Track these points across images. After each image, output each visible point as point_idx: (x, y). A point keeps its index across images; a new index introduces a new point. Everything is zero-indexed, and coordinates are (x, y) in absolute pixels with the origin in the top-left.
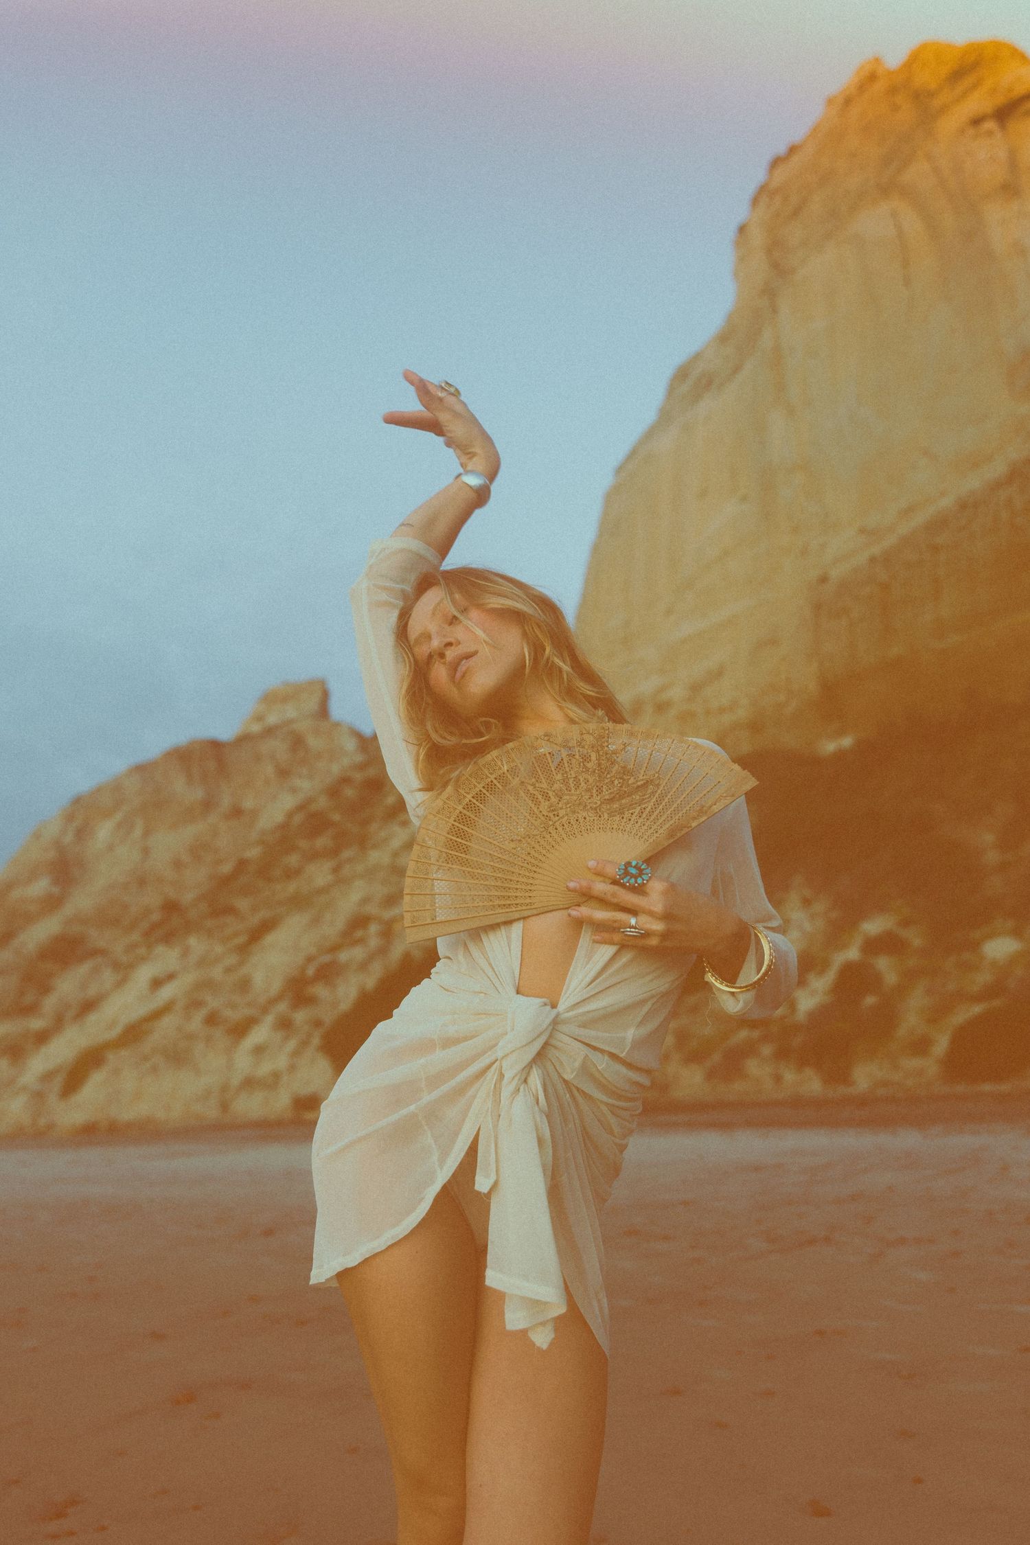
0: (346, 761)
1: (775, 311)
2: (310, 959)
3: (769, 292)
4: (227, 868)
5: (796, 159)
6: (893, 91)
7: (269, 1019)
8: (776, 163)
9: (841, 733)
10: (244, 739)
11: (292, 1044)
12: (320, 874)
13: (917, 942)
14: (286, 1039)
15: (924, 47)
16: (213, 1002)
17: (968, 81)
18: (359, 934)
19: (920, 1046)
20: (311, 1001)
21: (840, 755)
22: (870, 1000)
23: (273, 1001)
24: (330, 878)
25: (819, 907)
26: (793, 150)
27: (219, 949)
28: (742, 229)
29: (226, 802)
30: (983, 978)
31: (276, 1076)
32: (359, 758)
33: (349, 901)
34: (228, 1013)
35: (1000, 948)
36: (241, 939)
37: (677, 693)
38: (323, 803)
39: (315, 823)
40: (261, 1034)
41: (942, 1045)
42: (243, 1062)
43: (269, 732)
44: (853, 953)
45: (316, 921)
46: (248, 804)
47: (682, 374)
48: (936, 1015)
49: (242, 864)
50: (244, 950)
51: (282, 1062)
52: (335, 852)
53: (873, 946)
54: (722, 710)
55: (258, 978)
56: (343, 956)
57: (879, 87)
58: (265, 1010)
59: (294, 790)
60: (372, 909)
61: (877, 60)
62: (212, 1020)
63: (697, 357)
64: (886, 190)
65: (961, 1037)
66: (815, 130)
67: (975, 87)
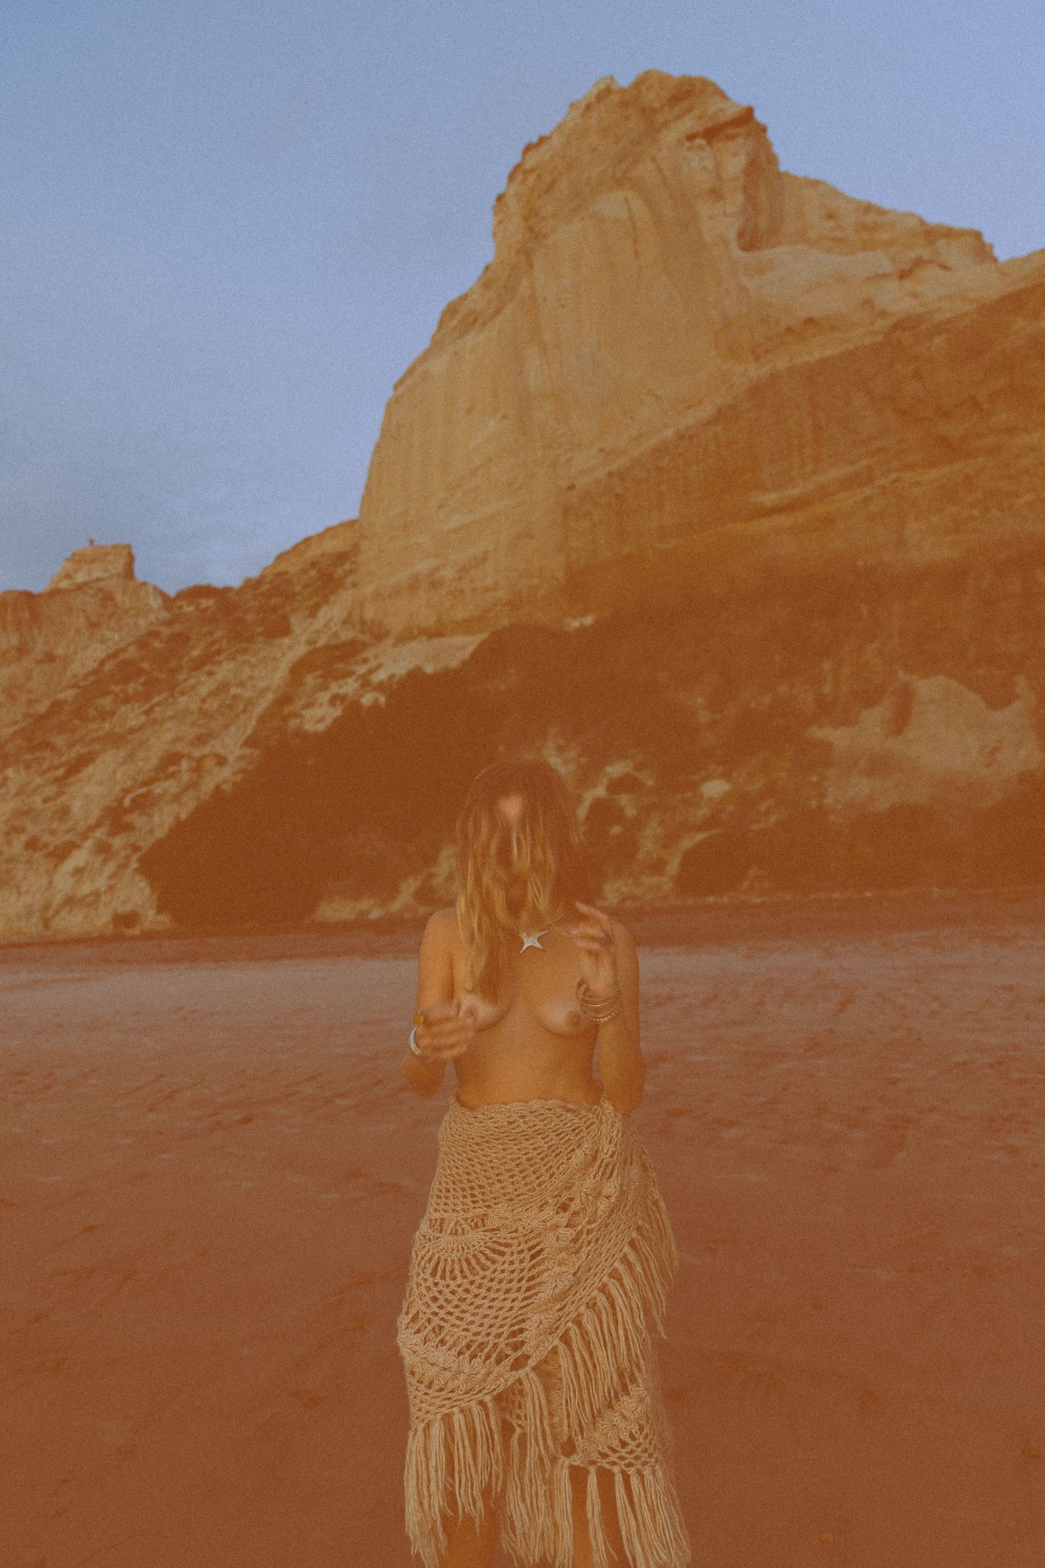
0: (152, 617)
1: (531, 266)
2: (126, 791)
3: (526, 252)
4: (42, 708)
5: (544, 148)
6: (624, 104)
7: (89, 844)
8: (529, 148)
9: (584, 613)
10: (55, 593)
11: (111, 867)
12: (133, 716)
13: (650, 783)
14: (105, 861)
15: (647, 73)
16: (33, 829)
17: (683, 105)
18: (172, 769)
19: (657, 867)
20: (129, 828)
21: (584, 630)
22: (616, 830)
23: (91, 828)
24: (143, 718)
25: (572, 753)
26: (542, 140)
27: (38, 780)
28: (500, 198)
29: (39, 647)
30: (703, 812)
31: (96, 894)
32: (165, 615)
33: (160, 742)
34: (46, 838)
35: (715, 788)
36: (61, 772)
37: (448, 573)
38: (132, 653)
39: (128, 671)
40: (79, 858)
41: (674, 866)
42: (63, 881)
43: (80, 587)
44: (600, 791)
45: (131, 757)
46: (60, 651)
47: (451, 310)
48: (669, 841)
49: (57, 706)
50: (61, 781)
51: (101, 883)
52: (147, 696)
53: (617, 786)
54: (487, 589)
55: (77, 806)
56: (158, 789)
57: (615, 98)
58: (84, 836)
59: (102, 641)
60: (180, 747)
61: (611, 78)
62: (32, 844)
63: (464, 297)
64: (619, 183)
65: (689, 859)
66: (560, 127)
67: (689, 110)
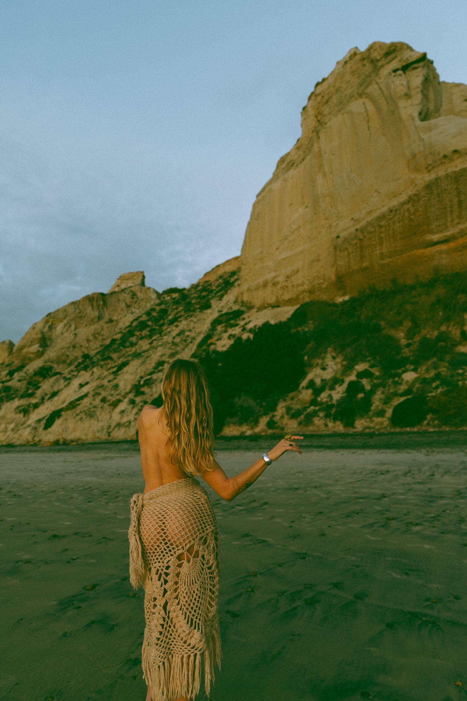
0: (152, 302)
1: (319, 138)
2: (142, 378)
3: (316, 132)
4: (108, 342)
5: (325, 83)
6: (363, 59)
7: (126, 400)
8: (318, 84)
9: (344, 294)
10: (113, 293)
11: (135, 410)
12: (144, 345)
13: (377, 374)
14: (133, 408)
15: (374, 43)
16: (104, 394)
17: (392, 56)
18: (160, 368)
19: (381, 413)
20: (143, 393)
21: (345, 302)
22: (361, 395)
23: (127, 394)
24: (148, 346)
25: (339, 360)
26: (324, 80)
27: (106, 373)
28: (304, 108)
29: (106, 317)
30: (403, 388)
31: (130, 422)
32: (158, 301)
33: (156, 356)
34: (109, 398)
35: (409, 376)
36: (115, 369)
37: (281, 279)
38: (144, 318)
39: (142, 325)
40: (122, 406)
41: (389, 413)
42: (116, 417)
43: (123, 290)
44: (353, 378)
45: (143, 363)
46: (115, 318)
47: (282, 160)
48: (387, 401)
49: (113, 341)
50: (115, 373)
51: (131, 417)
52: (150, 336)
53: (360, 375)
54: (298, 285)
55: (121, 384)
56: (154, 376)
57: (358, 57)
58: (124, 397)
59: (132, 313)
60: (164, 358)
61: (356, 48)
62: (104, 400)
63: (288, 155)
64: (360, 95)
65: (397, 409)
66: (332, 73)
67: (394, 59)
